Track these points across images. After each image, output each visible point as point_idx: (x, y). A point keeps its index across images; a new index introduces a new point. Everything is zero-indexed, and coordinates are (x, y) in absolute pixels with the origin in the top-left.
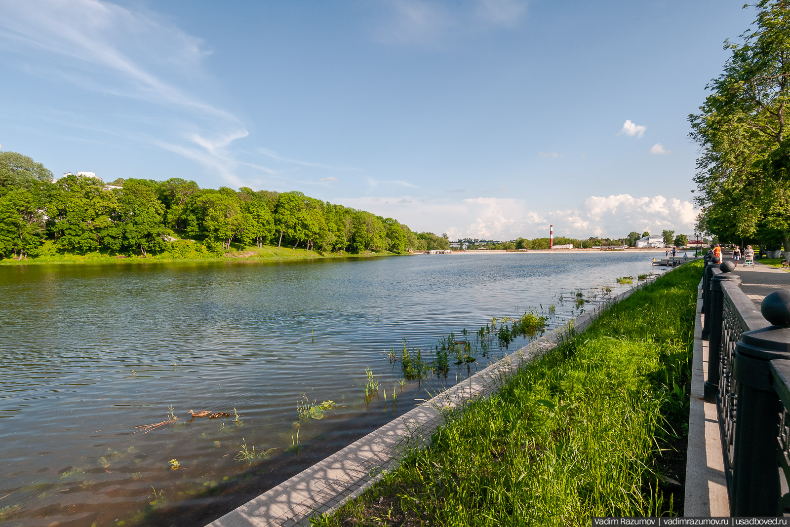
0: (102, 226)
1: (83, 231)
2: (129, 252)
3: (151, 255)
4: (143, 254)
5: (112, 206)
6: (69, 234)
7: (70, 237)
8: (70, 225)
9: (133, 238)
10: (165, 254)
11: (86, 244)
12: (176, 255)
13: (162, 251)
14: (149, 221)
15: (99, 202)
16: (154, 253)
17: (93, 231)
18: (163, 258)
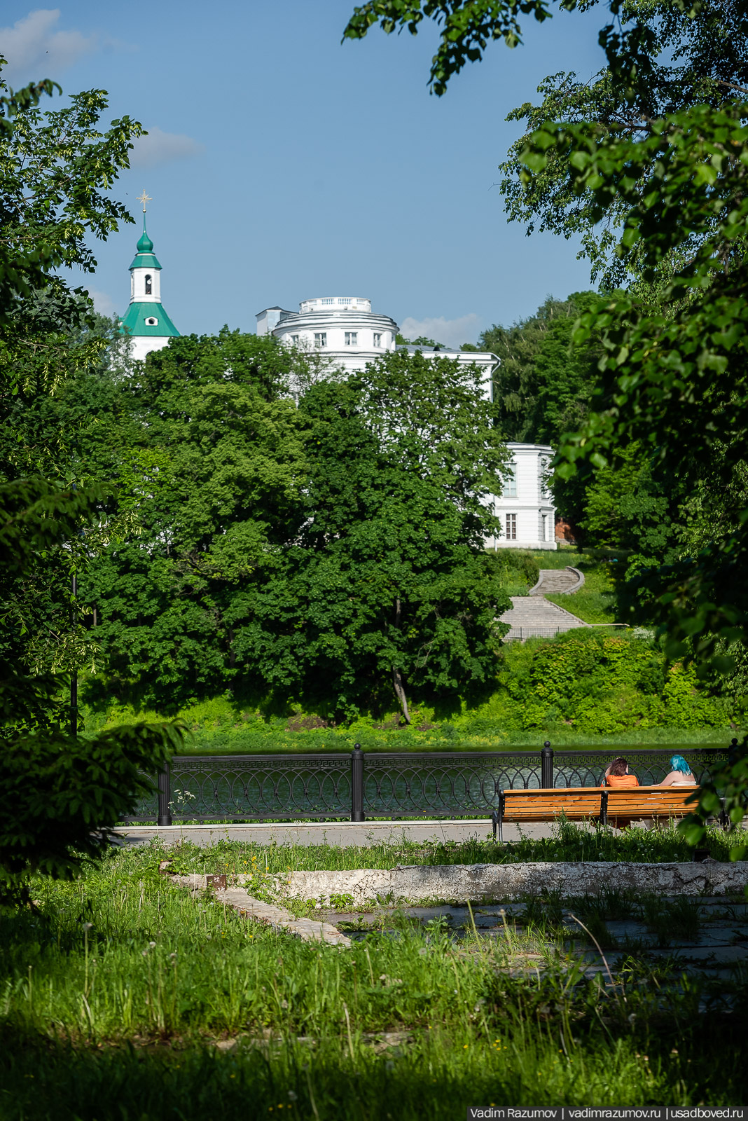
0: (231, 574)
1: (165, 601)
2: (334, 696)
3: (431, 712)
4: (398, 708)
5: (271, 471)
6: (116, 616)
7: (114, 628)
8: (121, 573)
9: (337, 629)
10: (496, 707)
11: (168, 661)
12: (539, 713)
13: (480, 692)
14: (410, 540)
15: (229, 461)
16: (444, 703)
17: (207, 599)
18: (479, 727)
